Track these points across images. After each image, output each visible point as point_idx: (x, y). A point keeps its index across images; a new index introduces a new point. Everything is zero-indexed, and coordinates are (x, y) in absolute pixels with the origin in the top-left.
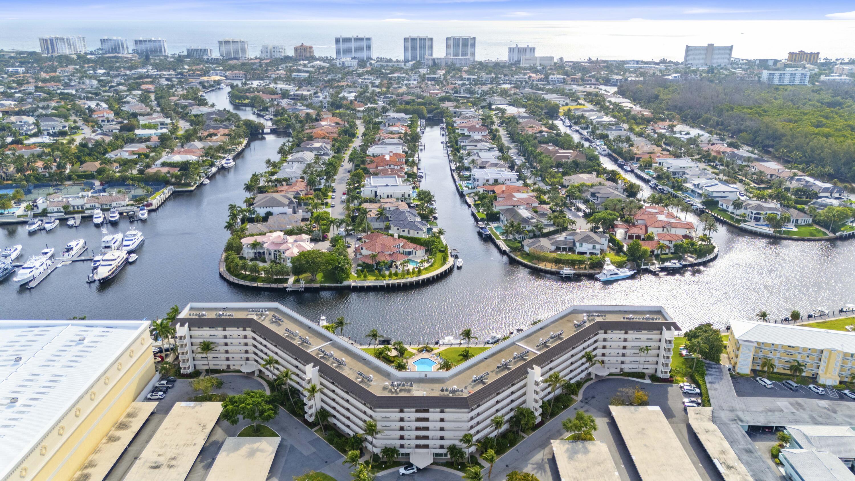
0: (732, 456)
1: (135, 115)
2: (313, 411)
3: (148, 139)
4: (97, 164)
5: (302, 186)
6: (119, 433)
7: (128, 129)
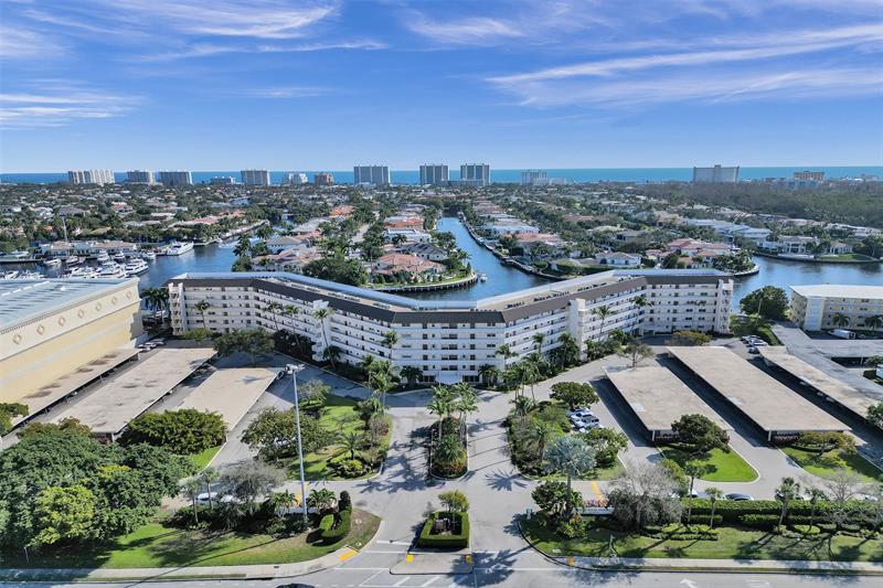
0: (820, 374)
2: (322, 349)
4: (109, 228)
5: (318, 234)
6: (91, 367)
7: (144, 213)
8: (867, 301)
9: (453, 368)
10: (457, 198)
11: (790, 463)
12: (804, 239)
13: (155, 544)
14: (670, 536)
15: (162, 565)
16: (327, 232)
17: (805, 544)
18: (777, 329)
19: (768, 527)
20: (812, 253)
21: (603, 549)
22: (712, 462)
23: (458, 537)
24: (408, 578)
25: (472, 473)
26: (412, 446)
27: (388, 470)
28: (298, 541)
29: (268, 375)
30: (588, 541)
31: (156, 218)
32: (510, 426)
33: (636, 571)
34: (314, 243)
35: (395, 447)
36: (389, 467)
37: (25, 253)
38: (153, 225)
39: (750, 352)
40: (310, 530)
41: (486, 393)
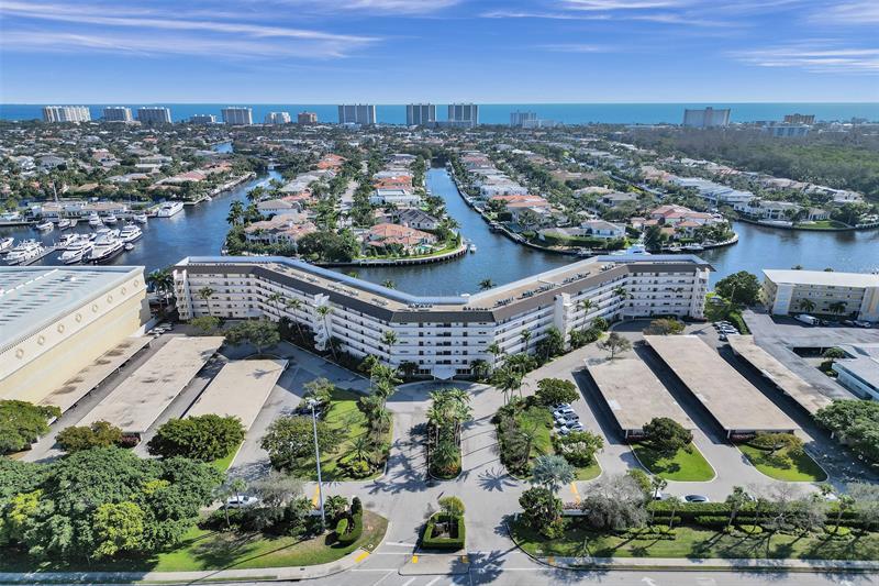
0: (780, 367)
1: (135, 156)
2: (324, 340)
3: (147, 171)
4: (96, 185)
5: (307, 195)
6: (108, 359)
7: (128, 164)
8: (833, 287)
9: (447, 362)
10: (446, 146)
11: (744, 462)
12: (785, 205)
13: (195, 546)
14: (635, 536)
15: (205, 568)
16: (316, 193)
17: (748, 543)
18: (748, 315)
19: (718, 527)
20: (791, 220)
21: (578, 549)
22: (676, 460)
23: (455, 540)
24: (414, 578)
25: (466, 474)
26: (413, 444)
27: (392, 470)
28: (317, 544)
29: (275, 368)
30: (566, 541)
31: (141, 171)
32: (499, 422)
33: (605, 569)
34: (305, 206)
35: (397, 445)
36: (393, 466)
37: (16, 215)
38: (139, 180)
39: (720, 339)
40: (327, 532)
41: (478, 386)
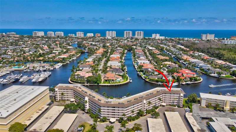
0: (195, 123)
1: (53, 48)
2: (87, 109)
3: (56, 53)
5: (92, 63)
6: (39, 111)
8: (217, 100)
9: (114, 117)
12: (217, 70)
37: (23, 67)
38: (53, 56)
